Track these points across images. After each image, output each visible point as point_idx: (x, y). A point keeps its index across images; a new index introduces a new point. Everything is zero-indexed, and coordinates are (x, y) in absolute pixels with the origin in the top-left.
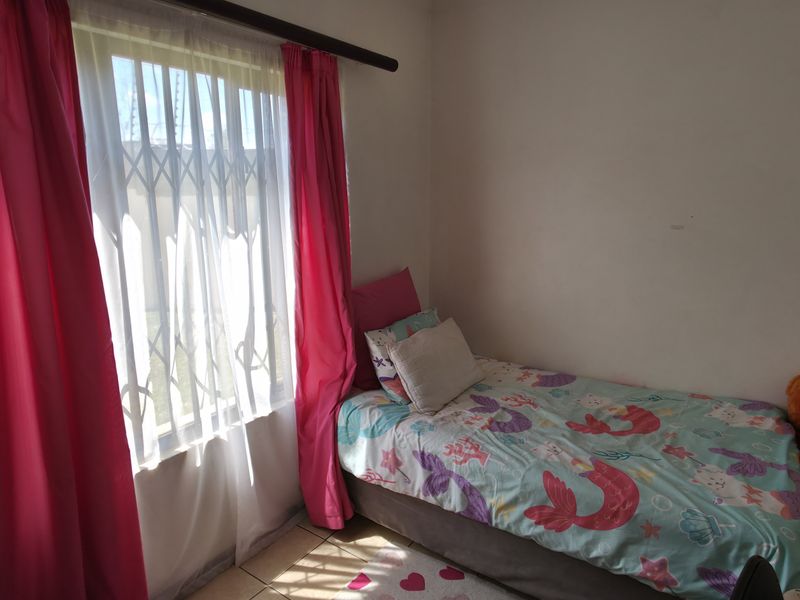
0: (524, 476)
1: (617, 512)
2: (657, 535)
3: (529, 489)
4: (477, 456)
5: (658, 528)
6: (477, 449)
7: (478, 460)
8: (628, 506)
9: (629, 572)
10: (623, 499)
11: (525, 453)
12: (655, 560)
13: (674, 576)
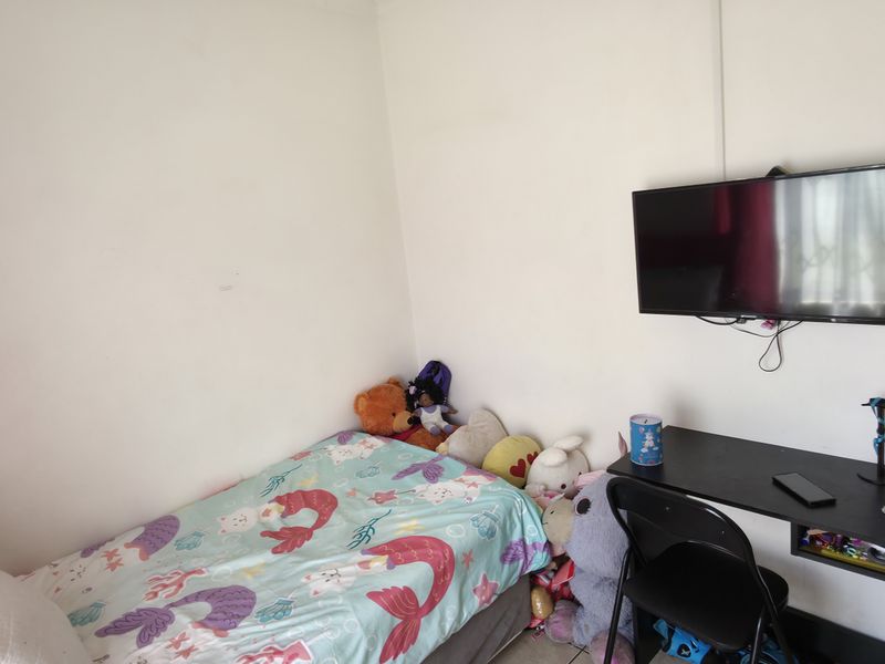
0: (359, 620)
1: (445, 568)
2: (472, 560)
3: (372, 628)
4: (292, 658)
5: (471, 552)
6: (278, 653)
7: (298, 660)
8: (447, 555)
9: (473, 613)
10: (440, 554)
11: (320, 603)
12: (480, 583)
13: (494, 581)
